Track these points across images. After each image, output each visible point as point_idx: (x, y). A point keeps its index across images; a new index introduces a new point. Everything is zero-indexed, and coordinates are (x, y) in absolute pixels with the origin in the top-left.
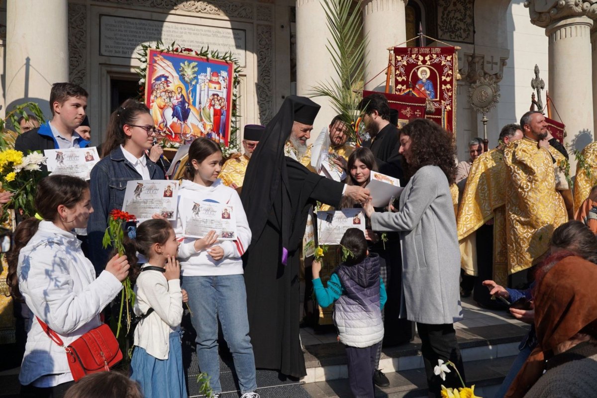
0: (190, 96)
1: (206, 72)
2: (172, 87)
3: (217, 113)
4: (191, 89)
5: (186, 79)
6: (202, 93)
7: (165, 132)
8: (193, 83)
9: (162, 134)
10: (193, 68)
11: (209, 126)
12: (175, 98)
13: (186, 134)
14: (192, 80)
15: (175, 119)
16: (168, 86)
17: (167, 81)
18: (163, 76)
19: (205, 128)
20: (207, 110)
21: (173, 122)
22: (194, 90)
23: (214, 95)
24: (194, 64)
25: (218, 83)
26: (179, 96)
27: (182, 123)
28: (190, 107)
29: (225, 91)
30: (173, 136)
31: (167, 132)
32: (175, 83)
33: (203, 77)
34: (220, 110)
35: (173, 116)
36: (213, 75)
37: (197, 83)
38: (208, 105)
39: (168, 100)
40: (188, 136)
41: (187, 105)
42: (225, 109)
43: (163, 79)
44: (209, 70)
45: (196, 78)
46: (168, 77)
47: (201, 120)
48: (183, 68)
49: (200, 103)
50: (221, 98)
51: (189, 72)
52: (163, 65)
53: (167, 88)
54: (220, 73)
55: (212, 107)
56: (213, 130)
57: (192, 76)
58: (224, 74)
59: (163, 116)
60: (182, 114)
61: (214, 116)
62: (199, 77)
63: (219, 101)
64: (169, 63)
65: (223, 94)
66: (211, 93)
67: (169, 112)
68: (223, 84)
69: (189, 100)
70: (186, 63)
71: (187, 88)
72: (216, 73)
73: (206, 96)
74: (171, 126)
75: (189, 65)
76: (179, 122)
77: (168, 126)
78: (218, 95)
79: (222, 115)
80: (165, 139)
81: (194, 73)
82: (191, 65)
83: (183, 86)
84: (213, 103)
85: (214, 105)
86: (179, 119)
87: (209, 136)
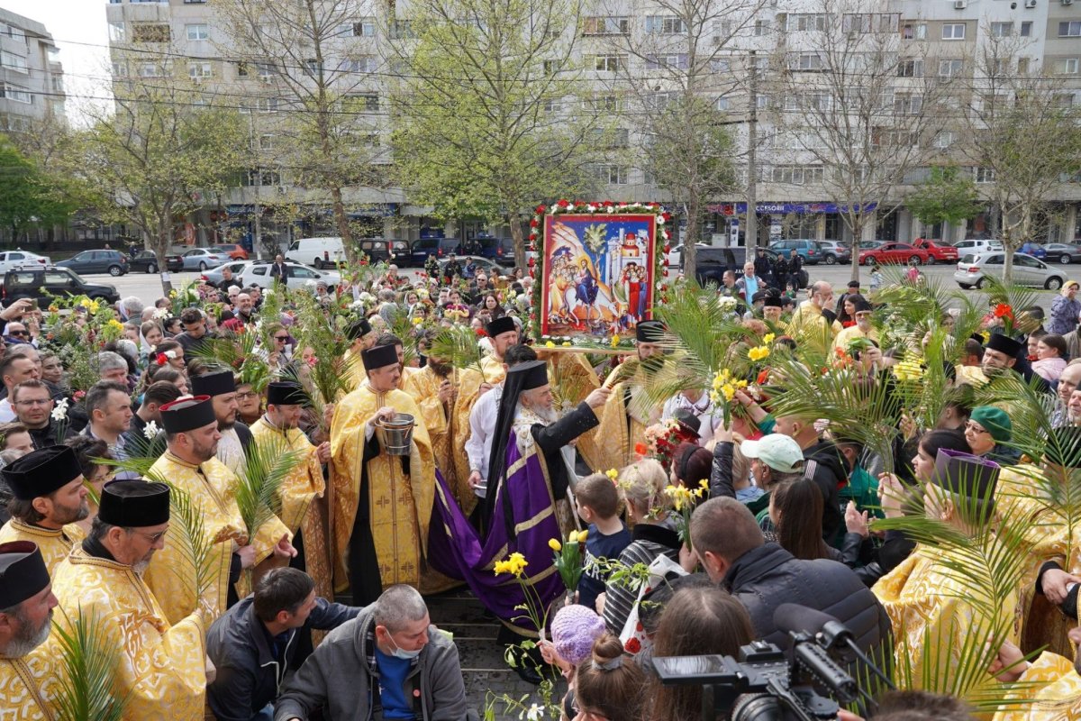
0: (598, 269)
1: (617, 235)
2: (574, 261)
3: (632, 286)
4: (598, 260)
5: (593, 248)
6: (613, 263)
7: (567, 320)
8: (602, 252)
9: (564, 322)
10: (601, 231)
11: (624, 306)
12: (579, 275)
13: (594, 320)
14: (599, 249)
15: (580, 302)
16: (570, 260)
17: (568, 254)
18: (564, 248)
19: (618, 310)
20: (621, 286)
21: (577, 306)
22: (603, 262)
23: (629, 264)
24: (603, 226)
25: (635, 247)
26: (583, 272)
27: (588, 305)
28: (598, 284)
29: (644, 257)
30: (578, 324)
31: (570, 319)
32: (578, 255)
33: (614, 243)
34: (638, 284)
35: (577, 298)
36: (627, 238)
37: (606, 251)
38: (621, 278)
39: (569, 279)
40: (596, 322)
41: (593, 282)
42: (645, 281)
43: (564, 252)
44: (622, 231)
45: (605, 245)
46: (568, 249)
47: (613, 300)
48: (588, 235)
49: (611, 278)
50: (640, 268)
51: (596, 239)
52: (563, 234)
53: (568, 263)
54: (637, 233)
55: (627, 282)
56: (629, 312)
57: (599, 243)
58: (643, 233)
59: (565, 299)
60: (588, 293)
61: (631, 292)
62: (609, 243)
63: (636, 271)
64: (571, 231)
65: (642, 261)
66: (625, 262)
67: (572, 293)
68: (642, 248)
69: (596, 275)
70: (592, 227)
71: (594, 259)
72: (631, 234)
73: (619, 268)
74: (575, 311)
75: (595, 230)
76: (585, 305)
77: (571, 311)
78: (634, 264)
79: (641, 289)
80: (567, 328)
81: (602, 238)
82: (599, 230)
83: (588, 257)
84: (628, 275)
85: (629, 279)
86: (584, 301)
87: (624, 321)
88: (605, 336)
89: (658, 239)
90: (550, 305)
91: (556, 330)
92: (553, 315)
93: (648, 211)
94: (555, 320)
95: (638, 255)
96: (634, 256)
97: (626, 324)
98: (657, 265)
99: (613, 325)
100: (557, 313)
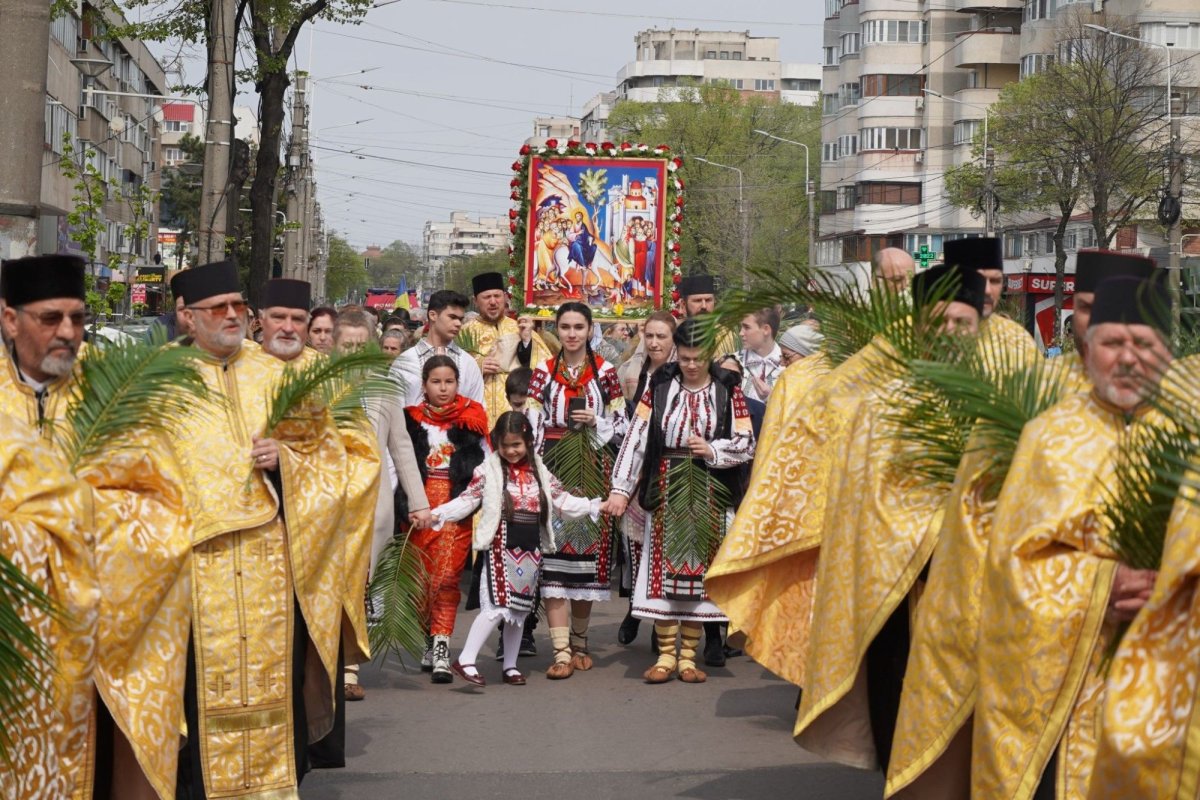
0: (596, 224)
1: (620, 182)
2: (567, 214)
3: (639, 247)
4: (596, 213)
5: (590, 198)
6: (615, 217)
7: (557, 286)
8: (601, 203)
9: (553, 288)
10: (600, 178)
11: (628, 269)
12: (572, 230)
13: (590, 286)
14: (597, 199)
15: (573, 263)
16: (561, 212)
17: (559, 205)
18: (553, 197)
19: (620, 274)
21: (571, 270)
22: (602, 215)
23: (634, 219)
24: (602, 172)
25: (642, 198)
26: (578, 227)
27: (584, 268)
28: (596, 242)
29: (653, 210)
30: (571, 291)
31: (561, 285)
32: (572, 206)
33: (616, 192)
34: (645, 243)
35: (570, 258)
36: (632, 187)
37: (606, 202)
38: (625, 235)
39: (561, 235)
40: (593, 288)
41: (590, 239)
42: (653, 240)
43: (553, 203)
44: (625, 178)
45: (605, 194)
46: (560, 199)
47: (615, 261)
48: (584, 181)
49: (612, 235)
50: (647, 223)
51: (593, 187)
52: (553, 179)
53: (559, 216)
54: (644, 181)
55: (631, 240)
56: (634, 276)
57: (598, 193)
58: (651, 182)
59: (554, 259)
60: (583, 253)
61: (636, 252)
62: (610, 192)
63: (643, 227)
64: (563, 176)
65: (650, 215)
66: (629, 216)
67: (563, 253)
68: (650, 199)
69: (594, 231)
70: (589, 172)
71: (591, 213)
72: (637, 182)
73: (622, 222)
74: (567, 276)
75: (593, 176)
76: (579, 267)
77: (563, 275)
78: (641, 219)
79: (649, 249)
80: (558, 295)
81: (602, 187)
82: (597, 175)
83: (584, 210)
84: (633, 232)
85: (634, 236)
86: (578, 262)
87: (627, 287)
88: (604, 305)
89: (669, 188)
90: (535, 267)
91: (544, 298)
92: (539, 280)
93: (657, 155)
94: (543, 286)
95: (645, 207)
96: (640, 209)
97: (631, 291)
98: (667, 220)
99: (614, 292)
100: (545, 277)
